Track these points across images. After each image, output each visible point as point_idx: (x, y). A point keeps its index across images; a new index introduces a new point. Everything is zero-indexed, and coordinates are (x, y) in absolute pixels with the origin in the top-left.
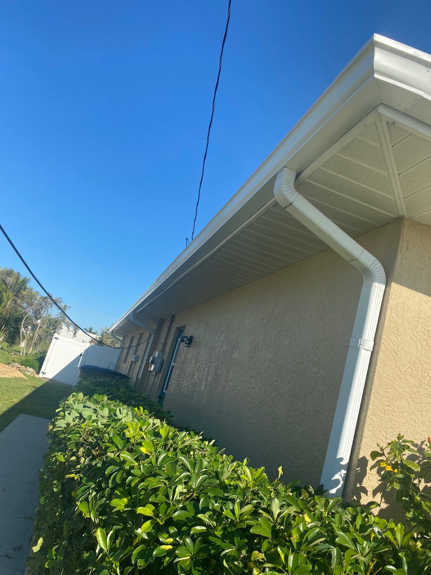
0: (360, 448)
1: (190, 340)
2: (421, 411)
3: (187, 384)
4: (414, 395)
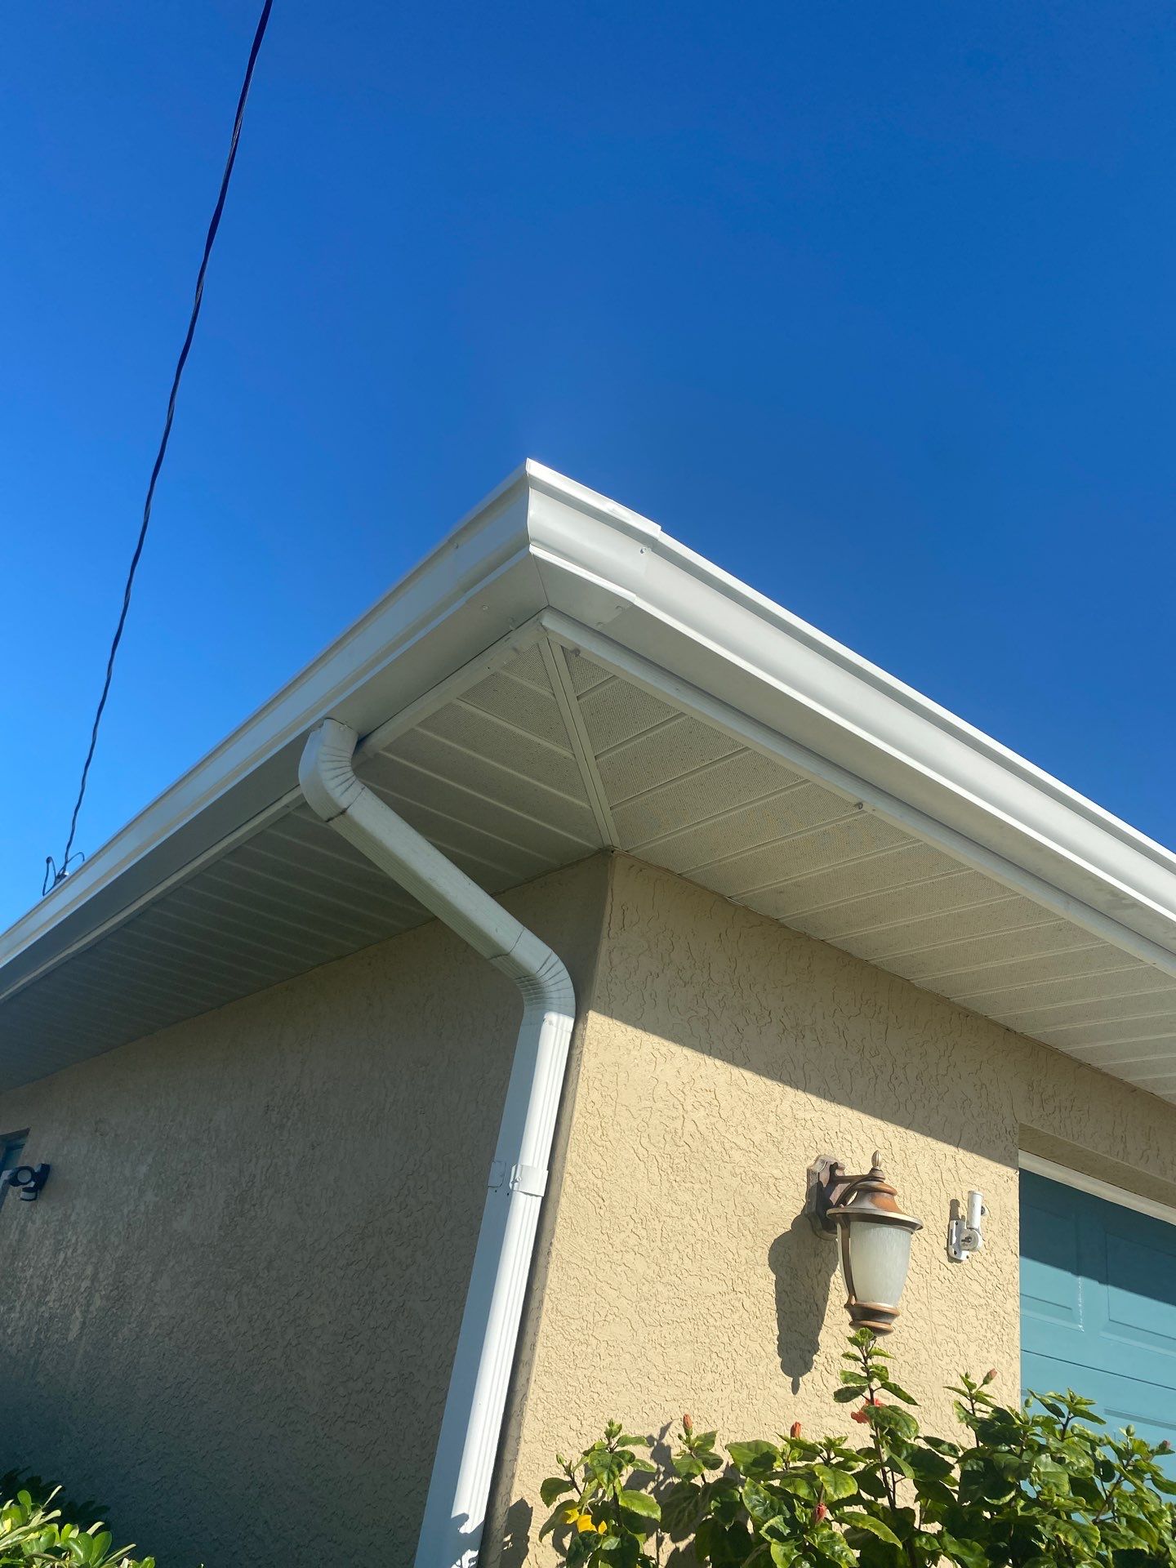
0: (513, 1476)
1: (42, 1177)
4: (644, 1304)
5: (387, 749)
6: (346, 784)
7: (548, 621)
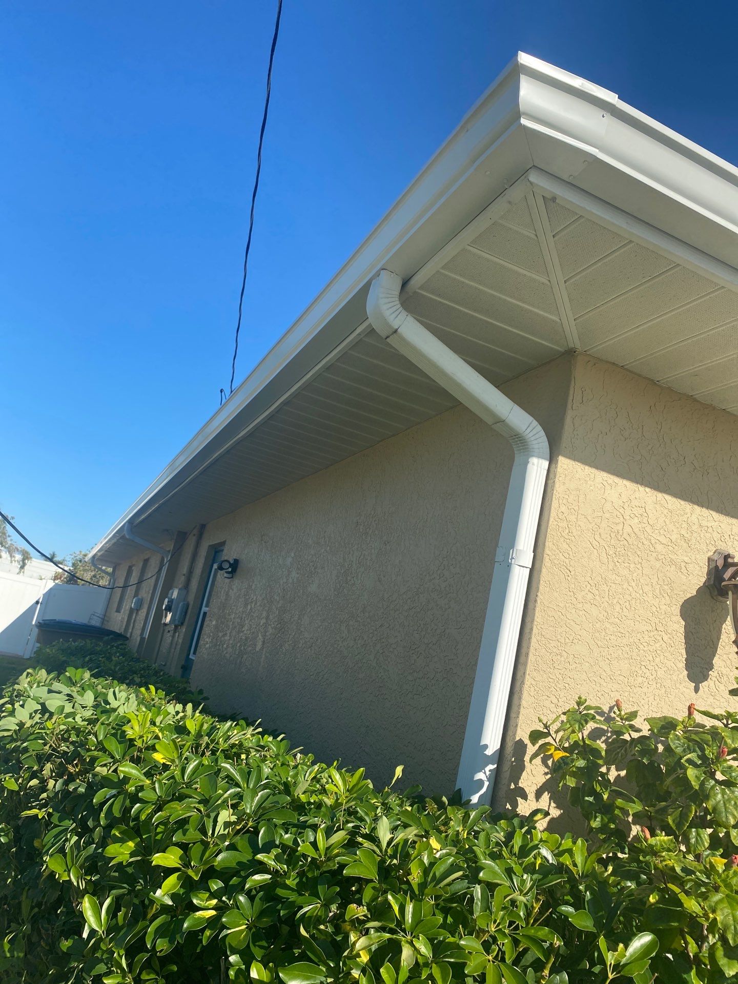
0: (517, 725)
1: (234, 567)
2: (610, 659)
3: (231, 642)
4: (597, 635)
5: (421, 288)
6: (397, 313)
7: (533, 177)
